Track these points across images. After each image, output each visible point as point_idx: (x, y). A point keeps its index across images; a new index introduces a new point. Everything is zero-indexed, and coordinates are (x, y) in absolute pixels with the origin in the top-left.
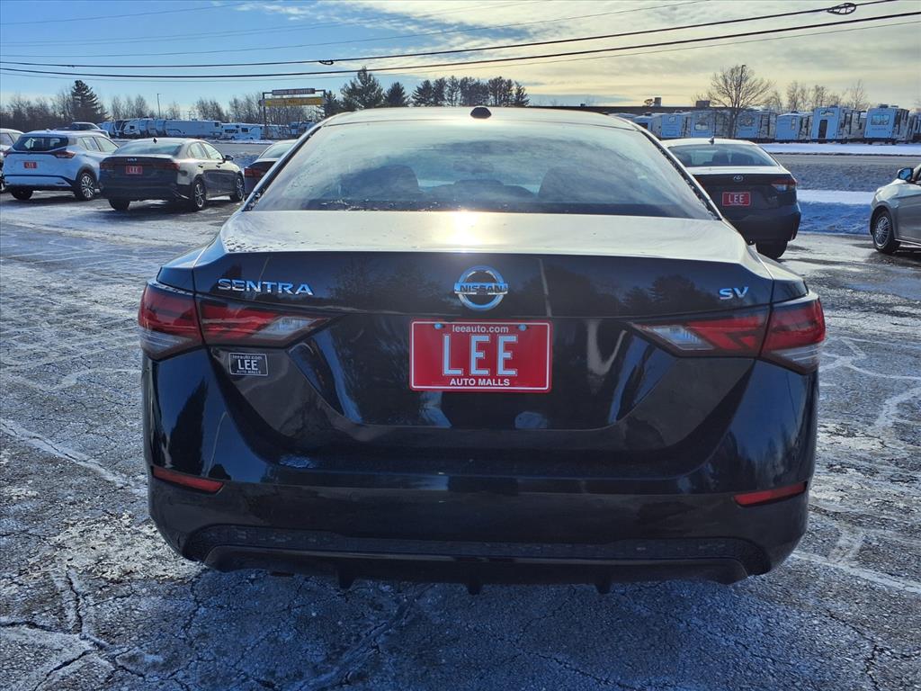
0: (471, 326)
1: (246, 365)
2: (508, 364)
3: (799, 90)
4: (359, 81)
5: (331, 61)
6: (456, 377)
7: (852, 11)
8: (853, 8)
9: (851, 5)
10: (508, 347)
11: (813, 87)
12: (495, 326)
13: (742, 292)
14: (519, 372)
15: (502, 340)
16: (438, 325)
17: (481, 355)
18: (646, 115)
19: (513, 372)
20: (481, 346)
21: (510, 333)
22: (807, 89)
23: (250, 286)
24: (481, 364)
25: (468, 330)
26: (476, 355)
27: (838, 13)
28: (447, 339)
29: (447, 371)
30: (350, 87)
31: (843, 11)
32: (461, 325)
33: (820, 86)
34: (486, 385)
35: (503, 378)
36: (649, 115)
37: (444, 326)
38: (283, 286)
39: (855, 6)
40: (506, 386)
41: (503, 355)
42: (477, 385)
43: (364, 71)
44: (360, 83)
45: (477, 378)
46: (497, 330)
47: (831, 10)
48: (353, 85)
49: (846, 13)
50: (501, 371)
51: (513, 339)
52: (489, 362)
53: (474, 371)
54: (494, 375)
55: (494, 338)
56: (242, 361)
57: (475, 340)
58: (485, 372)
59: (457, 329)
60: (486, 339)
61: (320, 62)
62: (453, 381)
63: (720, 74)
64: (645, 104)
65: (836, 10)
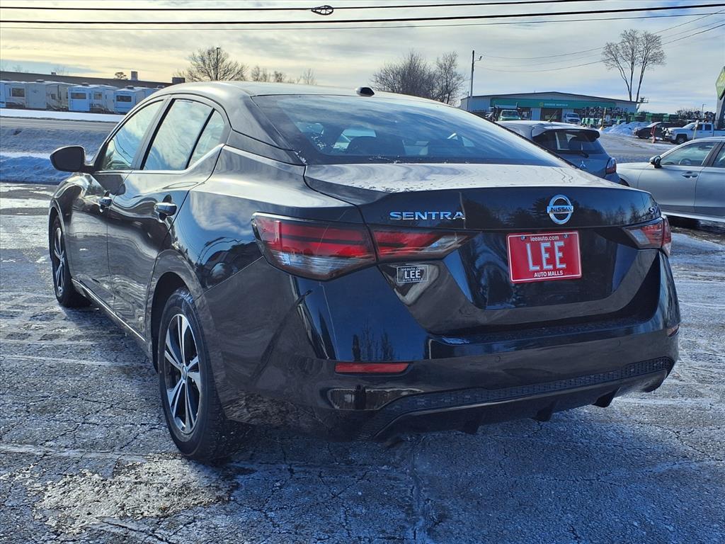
0: (539, 236)
1: (411, 274)
2: (561, 262)
3: (261, 74)
6: (537, 271)
7: (331, 13)
8: (331, 11)
9: (329, 8)
10: (561, 249)
11: (273, 73)
12: (551, 236)
14: (567, 266)
15: (557, 244)
16: (523, 236)
17: (547, 256)
18: (129, 88)
19: (564, 266)
20: (547, 250)
21: (560, 240)
22: (268, 73)
23: (419, 216)
24: (548, 262)
25: (539, 239)
26: (545, 256)
27: (320, 13)
28: (528, 245)
29: (532, 268)
31: (323, 12)
32: (534, 237)
33: (279, 72)
34: (552, 275)
35: (559, 270)
36: (132, 88)
37: (526, 238)
38: (444, 214)
39: (333, 9)
40: (560, 275)
41: (558, 255)
42: (547, 276)
45: (547, 271)
46: (553, 238)
47: (314, 10)
49: (326, 14)
50: (559, 266)
51: (562, 244)
52: (551, 261)
53: (545, 267)
54: (555, 269)
55: (552, 243)
56: (409, 272)
57: (543, 246)
58: (551, 267)
59: (533, 239)
60: (548, 245)
62: (536, 275)
63: (198, 54)
64: (116, 77)
65: (319, 11)
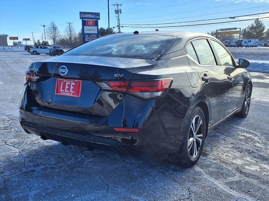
2: (72, 90)
4: (255, 24)
5: (234, 17)
10: (73, 86)
12: (71, 80)
13: (121, 75)
15: (72, 84)
17: (68, 87)
19: (73, 92)
20: (68, 85)
21: (74, 82)
24: (67, 89)
25: (66, 81)
26: (67, 87)
28: (62, 83)
29: (61, 90)
30: (251, 26)
34: (68, 94)
35: (71, 93)
37: (62, 80)
40: (71, 95)
41: (72, 88)
42: (66, 94)
43: (258, 19)
44: (255, 25)
45: (66, 92)
46: (72, 81)
48: (252, 26)
50: (71, 91)
51: (74, 84)
52: (69, 89)
53: (66, 91)
54: (69, 92)
57: (67, 83)
58: (68, 91)
59: (64, 81)
60: (69, 83)
61: (230, 18)
62: (62, 93)
